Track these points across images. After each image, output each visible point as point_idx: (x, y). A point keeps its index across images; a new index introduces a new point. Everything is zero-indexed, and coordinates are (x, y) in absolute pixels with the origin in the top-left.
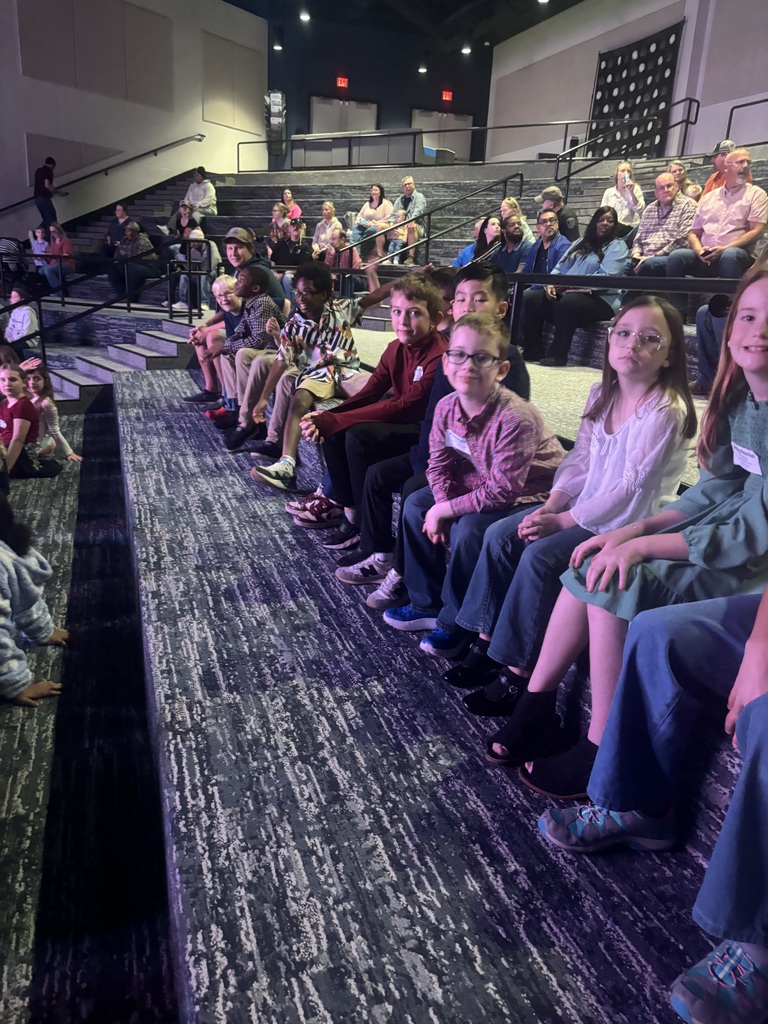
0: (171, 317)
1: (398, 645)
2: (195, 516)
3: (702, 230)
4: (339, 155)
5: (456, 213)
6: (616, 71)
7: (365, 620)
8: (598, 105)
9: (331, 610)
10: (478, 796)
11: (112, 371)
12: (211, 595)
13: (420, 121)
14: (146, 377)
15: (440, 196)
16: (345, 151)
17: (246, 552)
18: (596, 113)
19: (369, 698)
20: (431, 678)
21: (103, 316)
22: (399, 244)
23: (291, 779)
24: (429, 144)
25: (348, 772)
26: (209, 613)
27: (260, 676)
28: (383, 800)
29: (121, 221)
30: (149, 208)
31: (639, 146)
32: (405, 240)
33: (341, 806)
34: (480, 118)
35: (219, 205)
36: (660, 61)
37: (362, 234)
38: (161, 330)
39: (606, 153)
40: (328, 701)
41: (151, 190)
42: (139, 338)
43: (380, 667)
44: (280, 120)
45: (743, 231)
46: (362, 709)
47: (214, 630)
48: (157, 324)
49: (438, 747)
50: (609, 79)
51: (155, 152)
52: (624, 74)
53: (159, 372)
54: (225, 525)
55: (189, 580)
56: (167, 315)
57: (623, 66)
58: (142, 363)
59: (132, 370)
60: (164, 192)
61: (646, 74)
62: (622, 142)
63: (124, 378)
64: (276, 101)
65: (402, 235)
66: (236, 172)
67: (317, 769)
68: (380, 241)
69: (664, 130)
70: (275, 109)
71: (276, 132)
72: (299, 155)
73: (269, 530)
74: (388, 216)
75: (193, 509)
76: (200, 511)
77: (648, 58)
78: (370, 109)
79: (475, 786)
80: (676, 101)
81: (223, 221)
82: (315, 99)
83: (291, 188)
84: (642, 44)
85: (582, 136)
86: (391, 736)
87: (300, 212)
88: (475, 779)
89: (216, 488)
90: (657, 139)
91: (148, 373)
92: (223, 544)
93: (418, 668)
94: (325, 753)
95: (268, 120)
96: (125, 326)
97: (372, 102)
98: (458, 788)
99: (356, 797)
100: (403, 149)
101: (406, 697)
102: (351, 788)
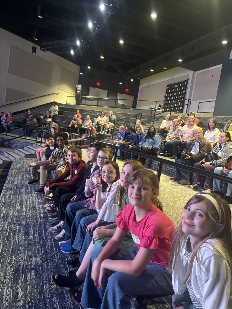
0: (36, 143)
1: (58, 253)
2: (16, 206)
3: (182, 135)
4: (95, 102)
5: (125, 122)
6: (171, 89)
7: (52, 244)
8: (166, 97)
9: (43, 240)
10: (58, 303)
11: (14, 157)
12: (9, 232)
13: (119, 96)
14: (23, 160)
15: (121, 116)
16: (97, 101)
17: (26, 219)
18: (166, 99)
19: (41, 269)
20: (63, 264)
21: (16, 140)
22: (107, 128)
23: (4, 294)
24: (120, 102)
25: (23, 293)
26: (5, 238)
27: (10, 260)
28: (29, 302)
29: (29, 114)
30: (39, 111)
31: (176, 109)
32: (109, 127)
33: (16, 304)
34: (136, 98)
35: (59, 112)
36: (182, 88)
37: (97, 125)
38: (32, 146)
39: (168, 110)
40: (28, 269)
41: (41, 106)
42: (25, 148)
43: (49, 259)
44: (80, 92)
45: (192, 137)
46: (36, 273)
47: (4, 244)
48: (31, 144)
49: (54, 286)
50: (169, 91)
51: (43, 96)
52: (173, 91)
53: (28, 159)
54: (24, 209)
55: (4, 227)
56: (35, 142)
57: (173, 89)
58: (23, 155)
59: (20, 157)
60: (44, 107)
61: (179, 91)
62: (172, 107)
63: (16, 160)
64: (79, 87)
65: (108, 126)
66: (66, 104)
67: (14, 290)
68: (102, 127)
69: (183, 106)
70: (78, 89)
71: (78, 95)
72: (84, 101)
73: (36, 212)
74: (105, 120)
75: (17, 203)
76: (19, 204)
77: (179, 87)
78: (106, 91)
79: (59, 300)
80: (186, 99)
81: (59, 116)
82: (91, 87)
83: (79, 110)
84: (178, 84)
85: (162, 105)
86: (42, 282)
87: (81, 116)
88: (60, 298)
89: (27, 197)
90: (181, 108)
91: (25, 159)
92: (20, 216)
93: (60, 260)
94: (19, 286)
95: (76, 91)
96: (22, 144)
97: (106, 89)
98: (54, 300)
99: (21, 301)
100: (112, 103)
101: (52, 269)
102: (21, 298)
